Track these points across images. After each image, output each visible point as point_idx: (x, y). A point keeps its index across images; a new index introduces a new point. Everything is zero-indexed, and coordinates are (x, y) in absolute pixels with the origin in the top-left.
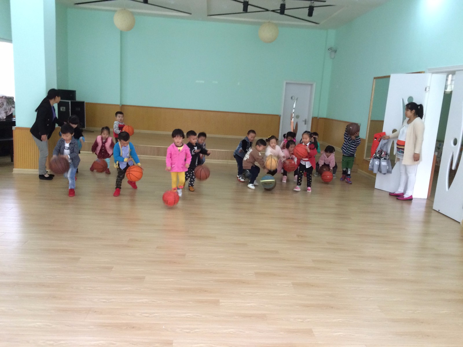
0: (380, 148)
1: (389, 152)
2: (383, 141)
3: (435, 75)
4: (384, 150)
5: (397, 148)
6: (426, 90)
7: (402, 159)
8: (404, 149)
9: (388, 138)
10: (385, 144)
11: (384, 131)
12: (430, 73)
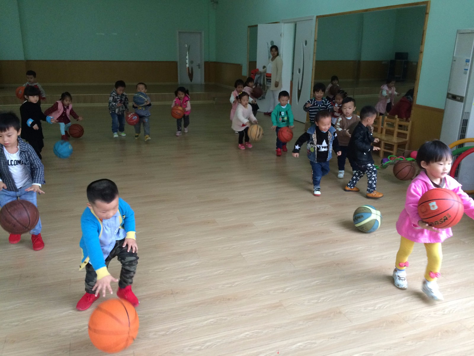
0: (256, 81)
1: (262, 83)
2: (257, 75)
3: (286, 24)
4: (259, 82)
5: (266, 79)
6: (281, 36)
7: (270, 87)
8: (271, 79)
9: (261, 73)
10: (259, 78)
11: (257, 68)
12: (283, 23)
